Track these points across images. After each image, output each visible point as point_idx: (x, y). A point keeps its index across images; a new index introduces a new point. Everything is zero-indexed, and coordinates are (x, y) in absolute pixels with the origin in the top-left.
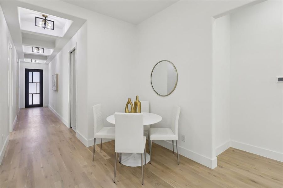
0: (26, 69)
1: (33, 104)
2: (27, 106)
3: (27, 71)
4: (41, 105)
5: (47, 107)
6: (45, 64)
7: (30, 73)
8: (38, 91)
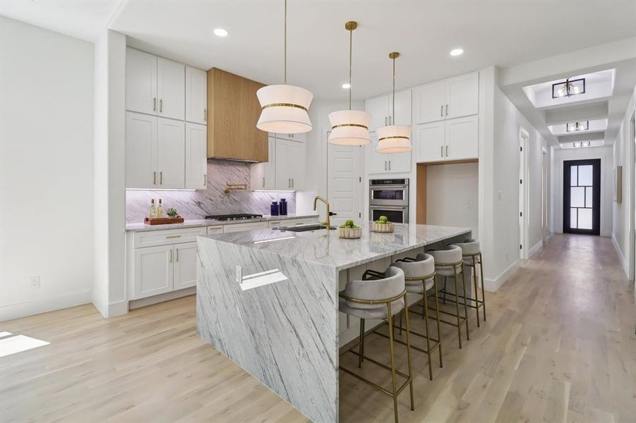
0: (565, 163)
1: (579, 228)
2: (568, 230)
3: (568, 165)
4: (595, 231)
5: (610, 237)
6: (605, 146)
7: (574, 168)
8: (590, 203)
